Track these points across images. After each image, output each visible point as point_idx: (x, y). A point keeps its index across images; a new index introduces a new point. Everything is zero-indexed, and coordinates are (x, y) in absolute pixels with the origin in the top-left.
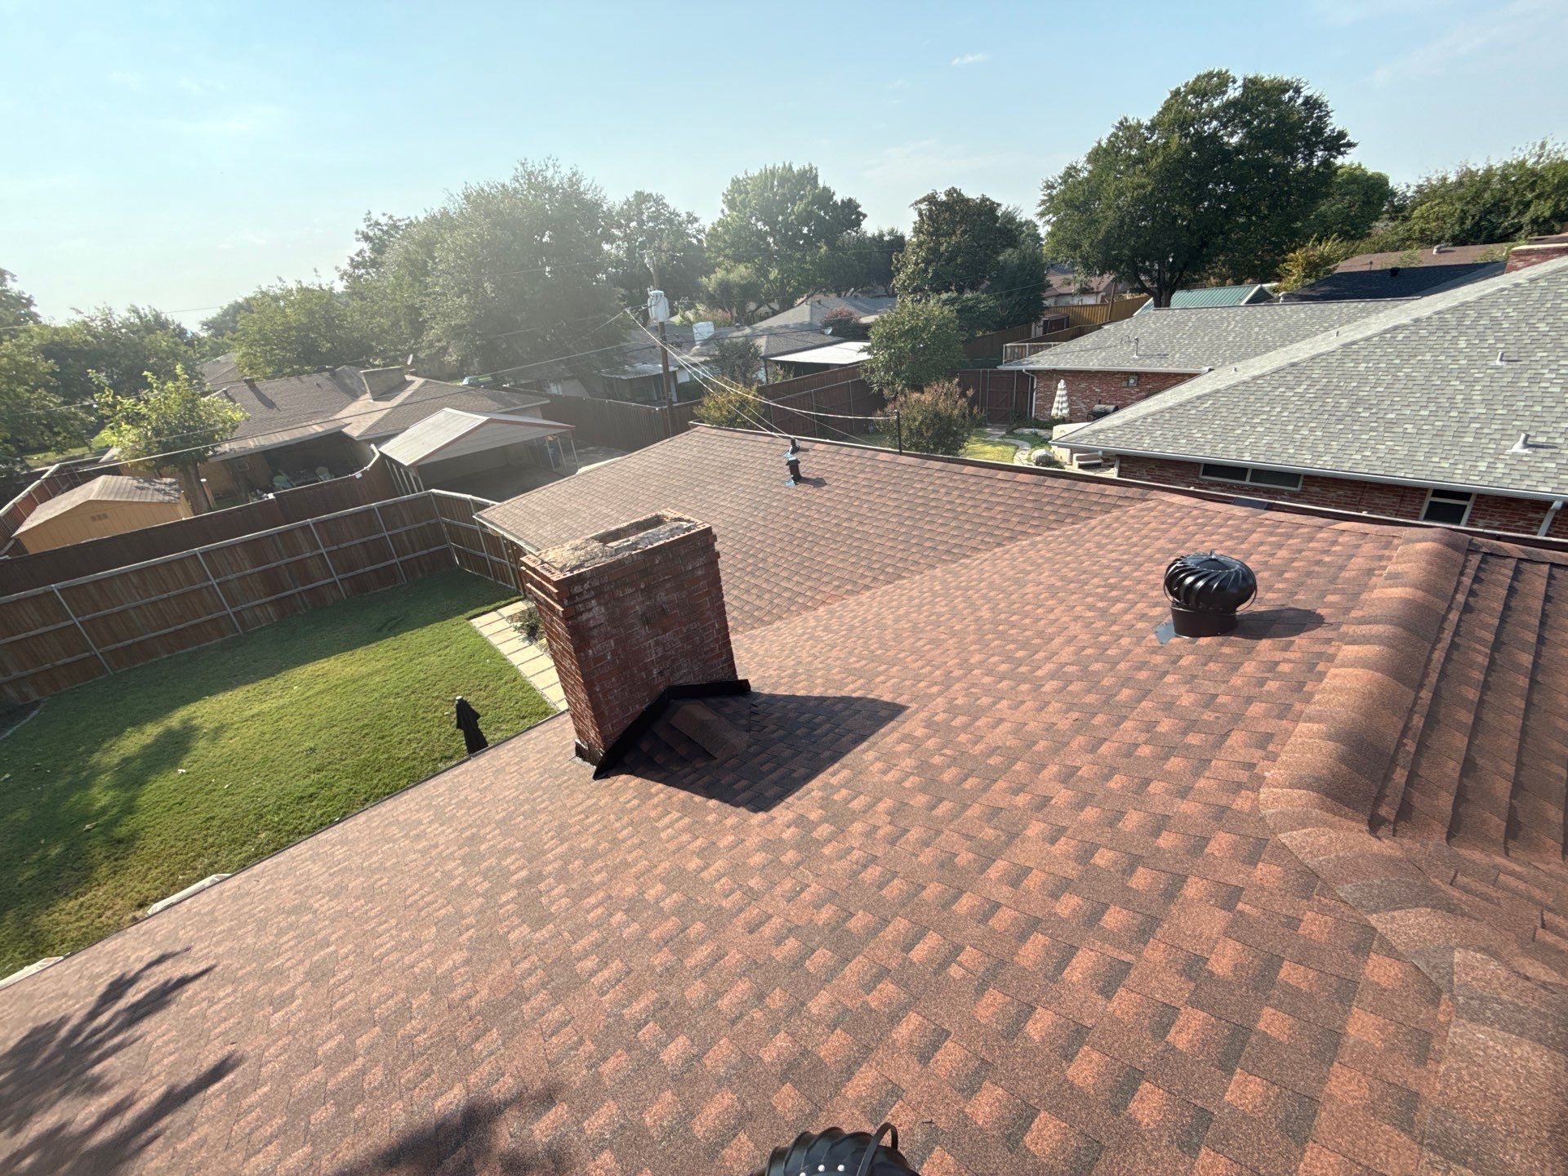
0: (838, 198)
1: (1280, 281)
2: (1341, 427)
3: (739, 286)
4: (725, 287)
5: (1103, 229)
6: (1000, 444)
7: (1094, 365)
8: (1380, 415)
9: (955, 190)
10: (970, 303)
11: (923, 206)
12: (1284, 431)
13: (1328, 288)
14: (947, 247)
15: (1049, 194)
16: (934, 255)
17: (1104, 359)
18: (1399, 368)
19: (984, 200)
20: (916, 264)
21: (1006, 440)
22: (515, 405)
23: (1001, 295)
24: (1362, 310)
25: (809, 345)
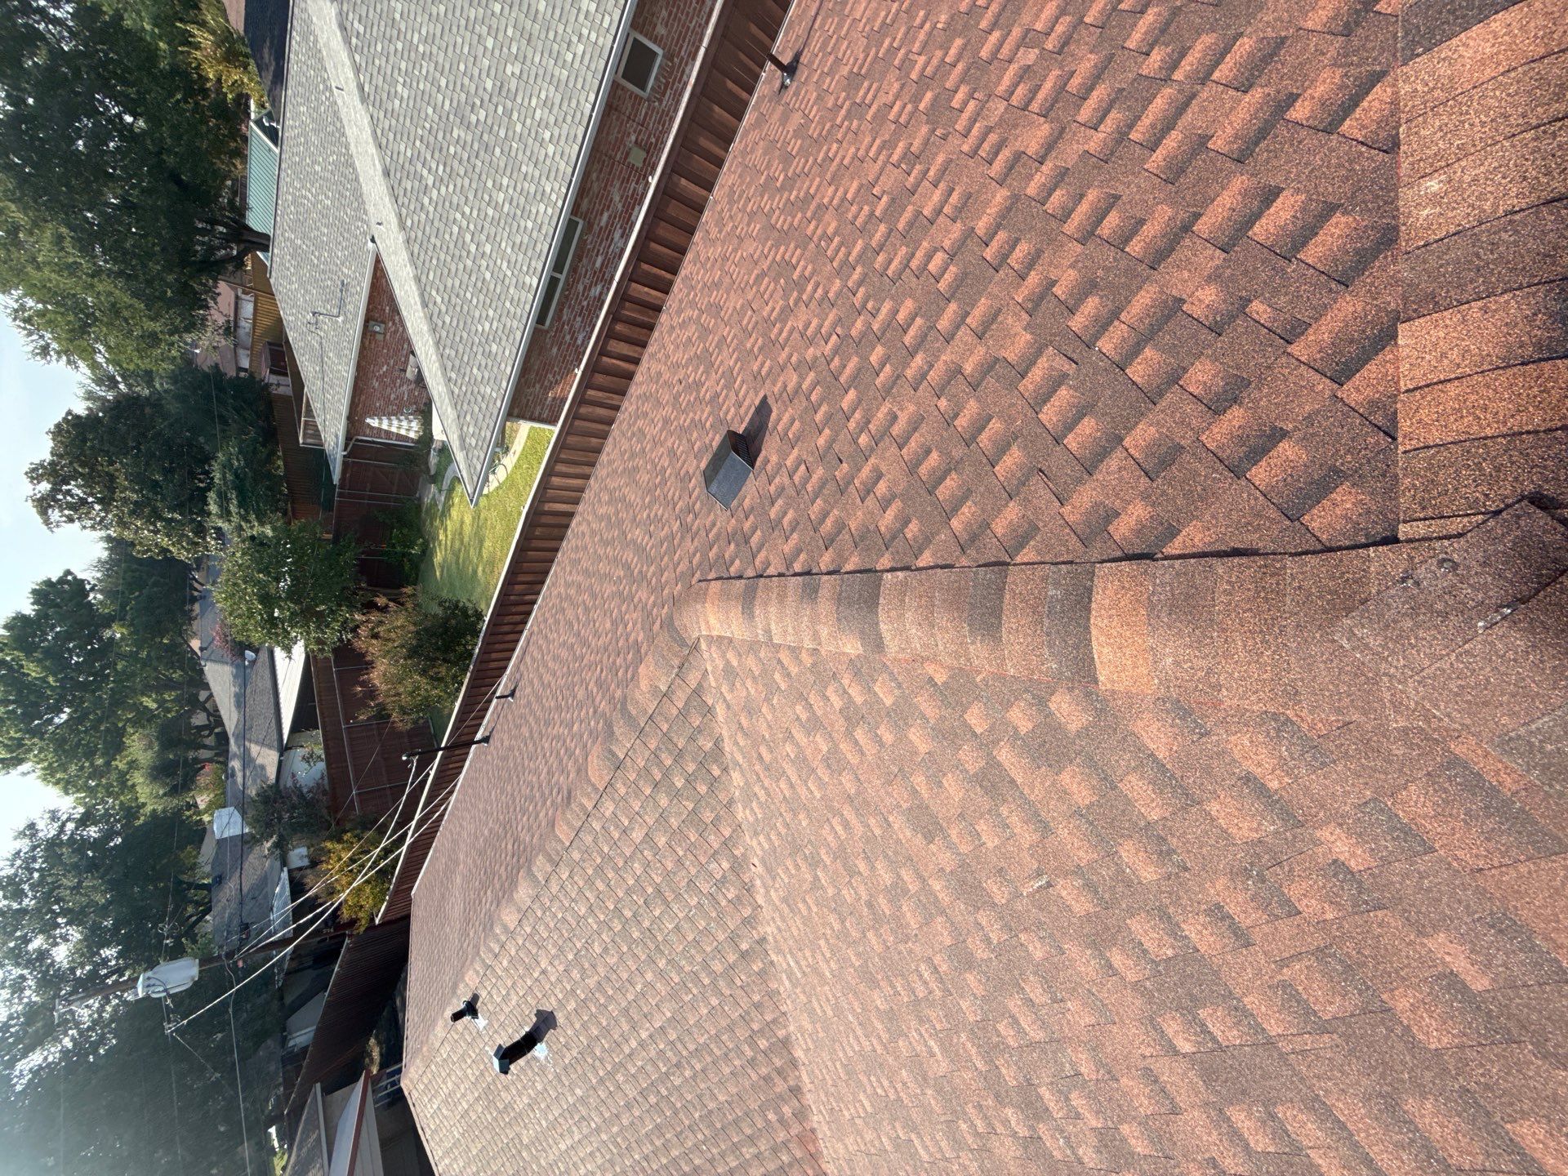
0: (28, 609)
1: (248, 97)
2: (498, 151)
3: (160, 753)
4: (161, 771)
5: (127, 299)
6: (449, 497)
7: (346, 372)
8: (486, 98)
9: (33, 470)
10: (229, 477)
11: (55, 515)
12: (495, 222)
13: (266, 51)
14: (134, 491)
15: (58, 353)
16: (146, 510)
17: (339, 356)
18: (411, 47)
19: (58, 432)
20: (156, 532)
21: (445, 487)
22: (319, 1140)
23: (223, 431)
24: (305, 38)
25: (269, 684)
